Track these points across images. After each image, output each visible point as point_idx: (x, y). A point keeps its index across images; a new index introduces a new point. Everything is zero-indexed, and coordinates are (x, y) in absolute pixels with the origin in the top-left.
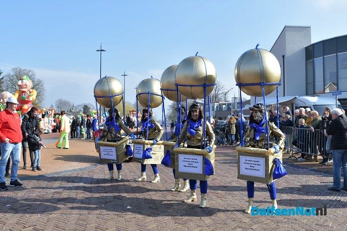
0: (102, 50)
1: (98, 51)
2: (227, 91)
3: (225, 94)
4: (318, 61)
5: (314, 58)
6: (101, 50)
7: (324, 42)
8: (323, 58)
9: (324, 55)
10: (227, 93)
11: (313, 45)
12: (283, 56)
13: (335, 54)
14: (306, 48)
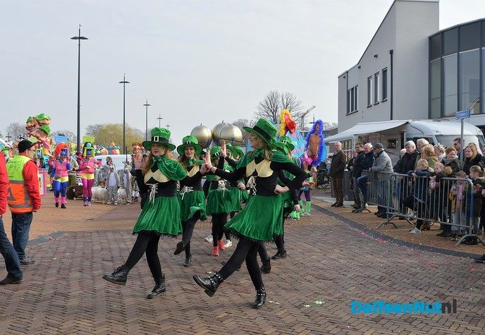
0: (83, 38)
1: (75, 38)
2: (305, 112)
3: (303, 117)
4: (450, 61)
5: (443, 54)
6: (80, 38)
7: (459, 28)
8: (458, 55)
9: (459, 50)
10: (305, 114)
11: (443, 32)
12: (391, 52)
13: (478, 49)
14: (431, 38)
